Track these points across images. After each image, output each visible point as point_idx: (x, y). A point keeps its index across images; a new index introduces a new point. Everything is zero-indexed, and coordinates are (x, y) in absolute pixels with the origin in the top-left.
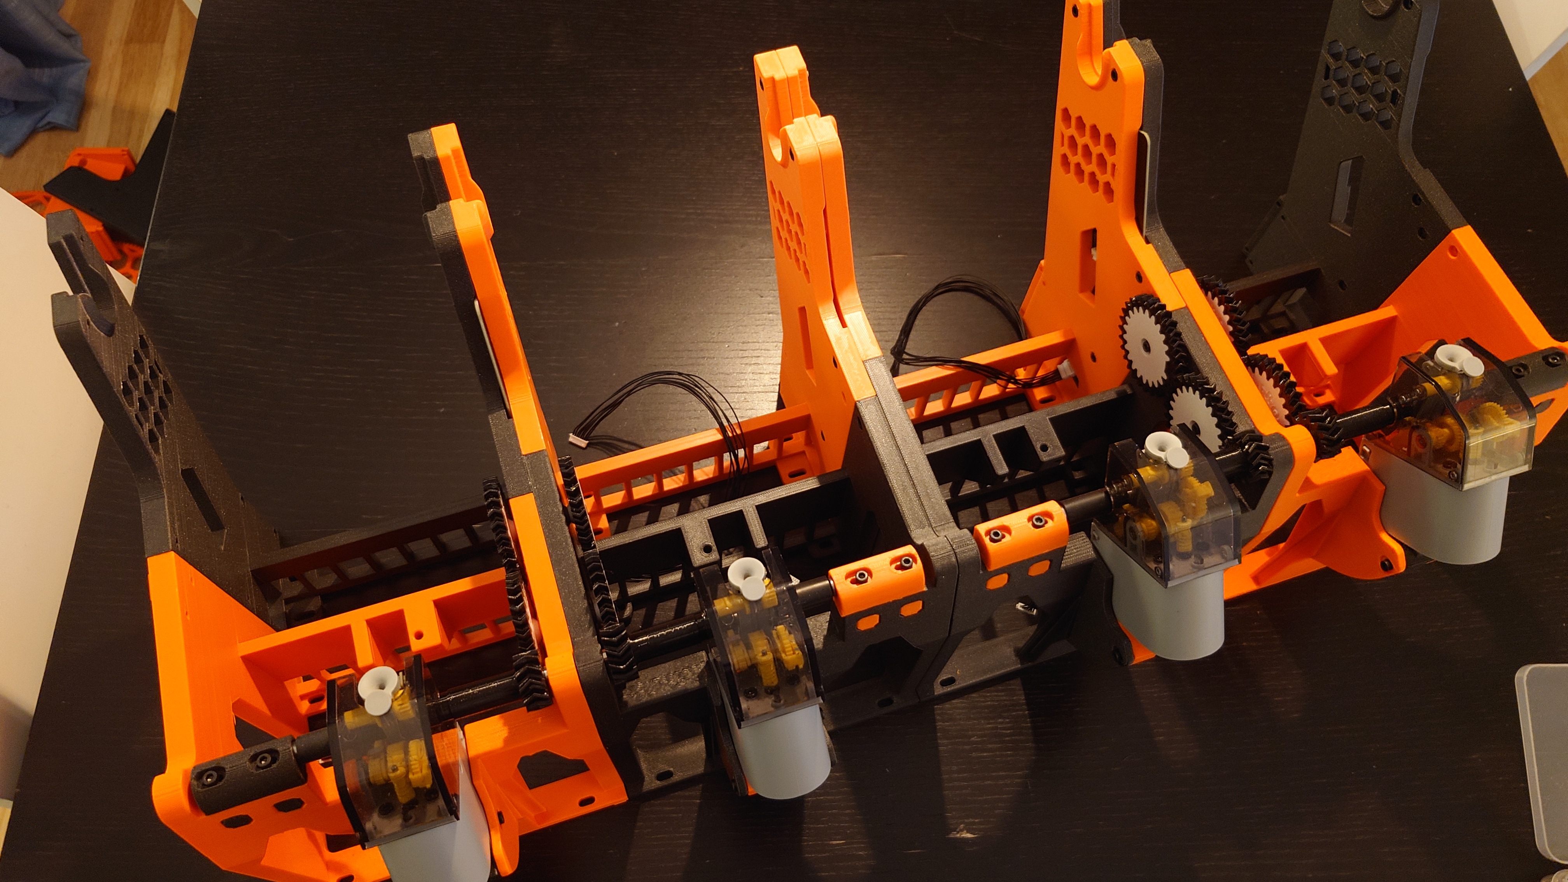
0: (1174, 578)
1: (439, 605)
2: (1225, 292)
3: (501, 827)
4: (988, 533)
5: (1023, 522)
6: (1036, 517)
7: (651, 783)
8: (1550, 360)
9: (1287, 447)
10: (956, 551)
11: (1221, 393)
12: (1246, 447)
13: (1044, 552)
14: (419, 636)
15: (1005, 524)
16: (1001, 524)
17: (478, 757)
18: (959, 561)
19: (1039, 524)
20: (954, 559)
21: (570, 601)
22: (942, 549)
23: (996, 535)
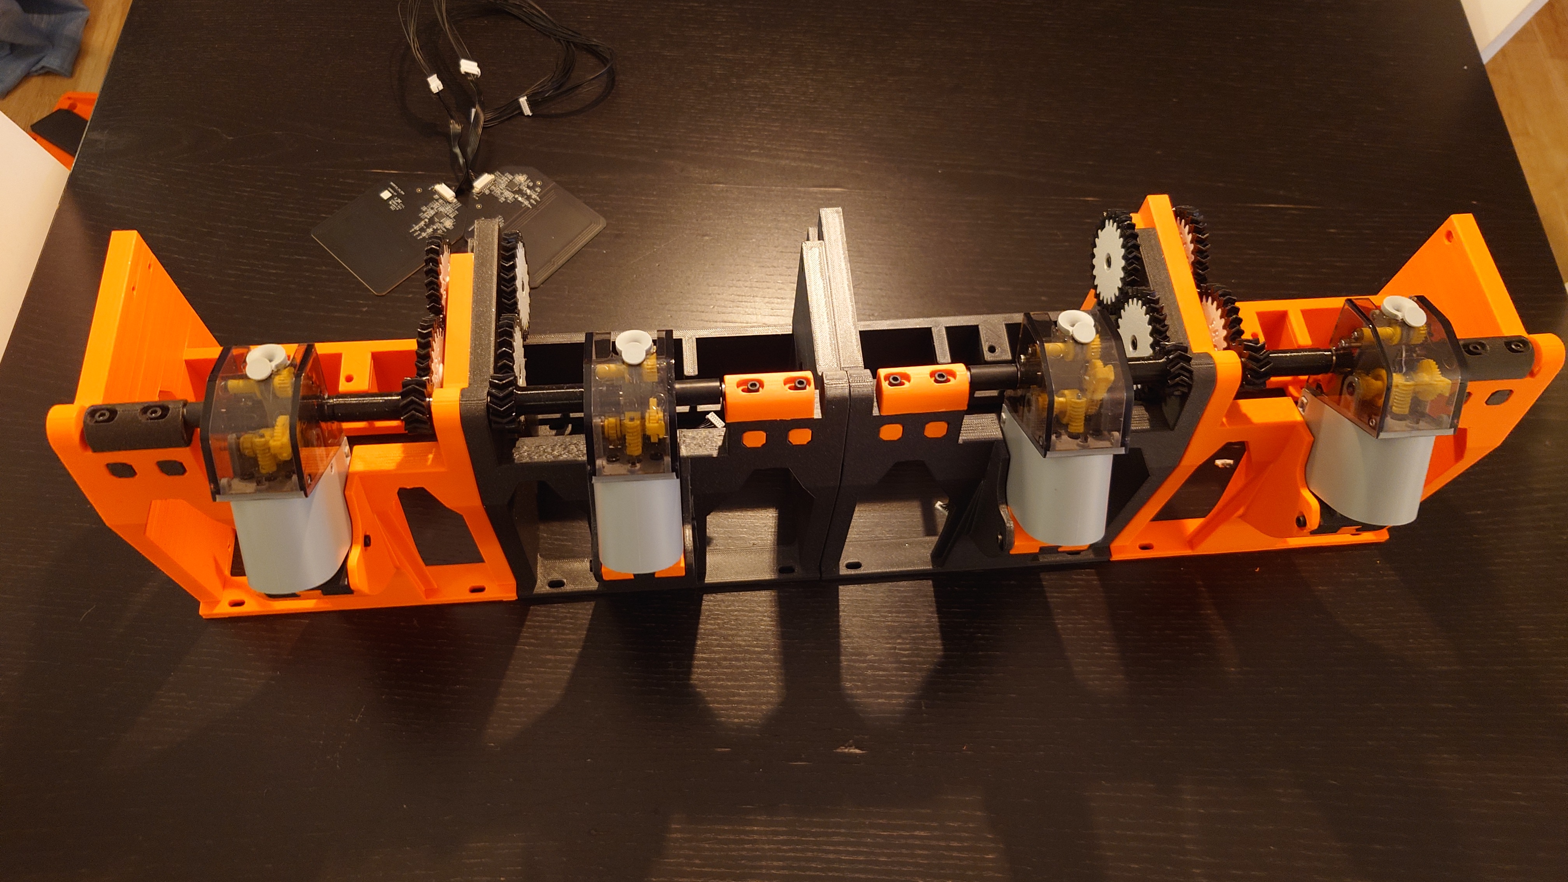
0: (1054, 450)
1: (377, 358)
2: (1197, 222)
3: (366, 550)
4: (889, 378)
5: (926, 375)
6: (937, 373)
7: (542, 587)
8: (1513, 347)
9: (1212, 366)
10: (851, 384)
11: (1162, 308)
12: (1168, 356)
13: (941, 411)
14: (349, 379)
15: (906, 374)
16: (903, 373)
17: (355, 474)
18: (852, 394)
19: (940, 379)
21: (478, 352)
22: (838, 379)
23: (896, 381)
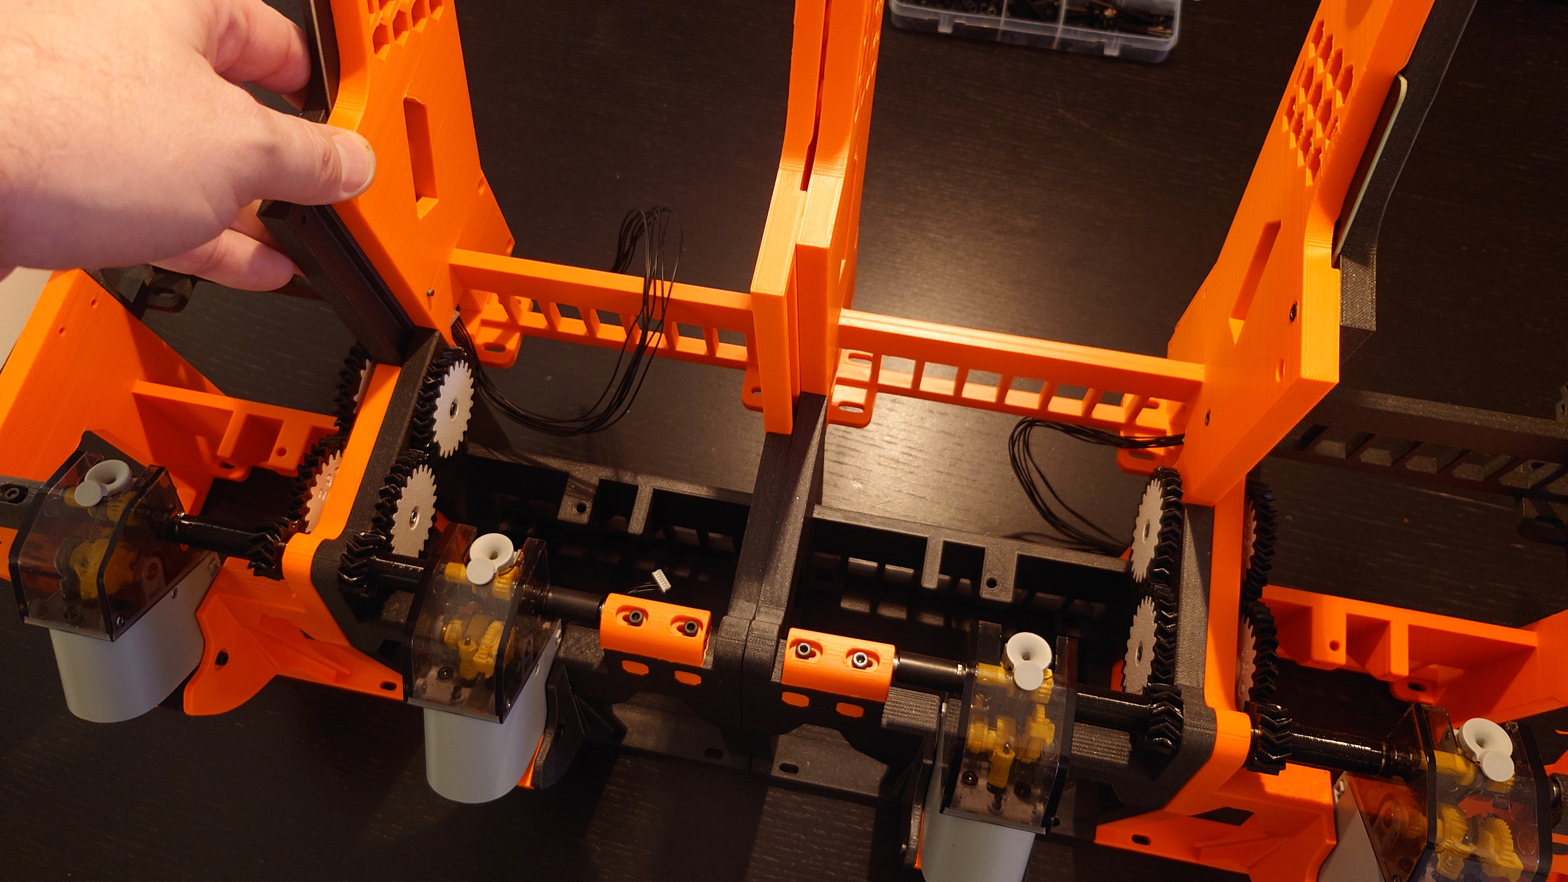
4: (796, 642)
5: (841, 652)
6: (861, 654)
10: (748, 644)
11: (1178, 629)
12: (1155, 706)
13: (853, 696)
15: (821, 643)
16: (817, 641)
17: (216, 592)
18: (746, 654)
19: (860, 664)
20: (740, 652)
22: (736, 633)
23: (806, 651)
